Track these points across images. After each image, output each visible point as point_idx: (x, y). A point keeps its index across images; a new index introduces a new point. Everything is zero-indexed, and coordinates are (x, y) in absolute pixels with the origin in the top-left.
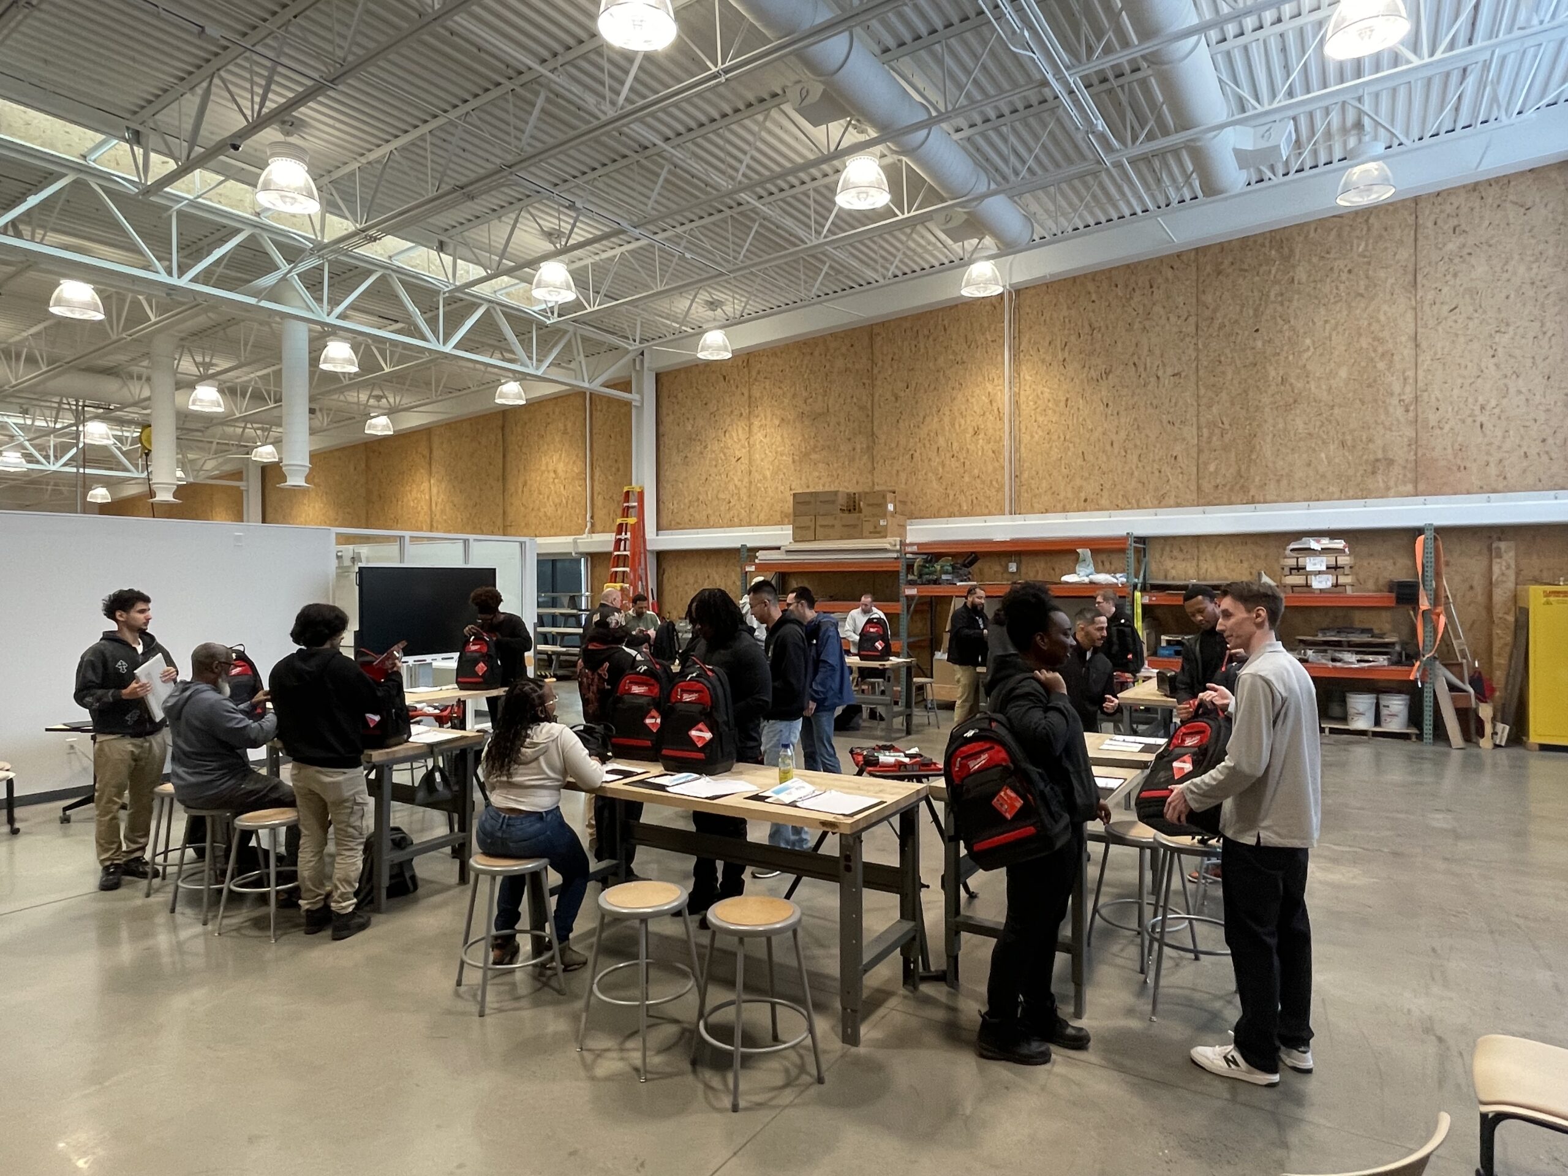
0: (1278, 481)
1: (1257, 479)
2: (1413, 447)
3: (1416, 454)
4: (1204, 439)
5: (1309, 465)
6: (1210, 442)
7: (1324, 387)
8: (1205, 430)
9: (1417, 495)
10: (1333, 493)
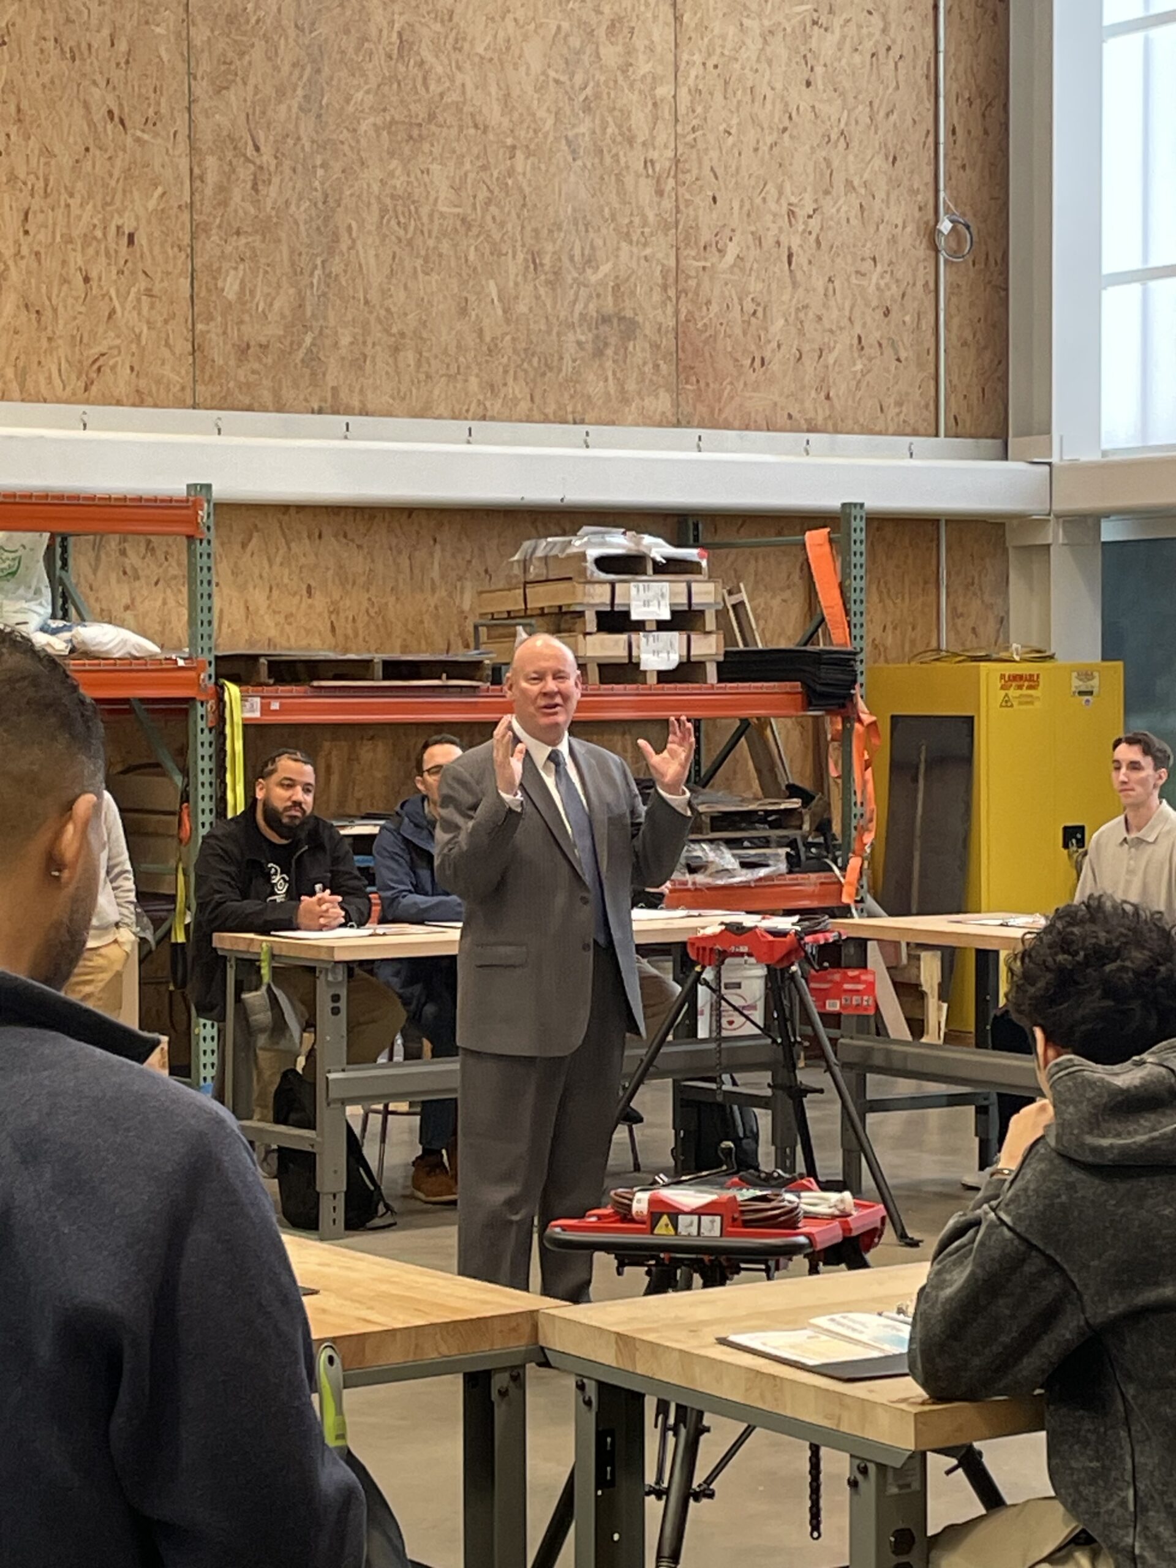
0: (396, 350)
1: (345, 341)
2: (672, 292)
3: (677, 313)
4: (209, 191)
5: (463, 312)
6: (224, 203)
7: (493, 89)
8: (211, 161)
9: (678, 424)
10: (516, 401)
